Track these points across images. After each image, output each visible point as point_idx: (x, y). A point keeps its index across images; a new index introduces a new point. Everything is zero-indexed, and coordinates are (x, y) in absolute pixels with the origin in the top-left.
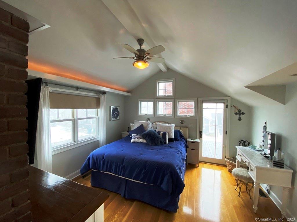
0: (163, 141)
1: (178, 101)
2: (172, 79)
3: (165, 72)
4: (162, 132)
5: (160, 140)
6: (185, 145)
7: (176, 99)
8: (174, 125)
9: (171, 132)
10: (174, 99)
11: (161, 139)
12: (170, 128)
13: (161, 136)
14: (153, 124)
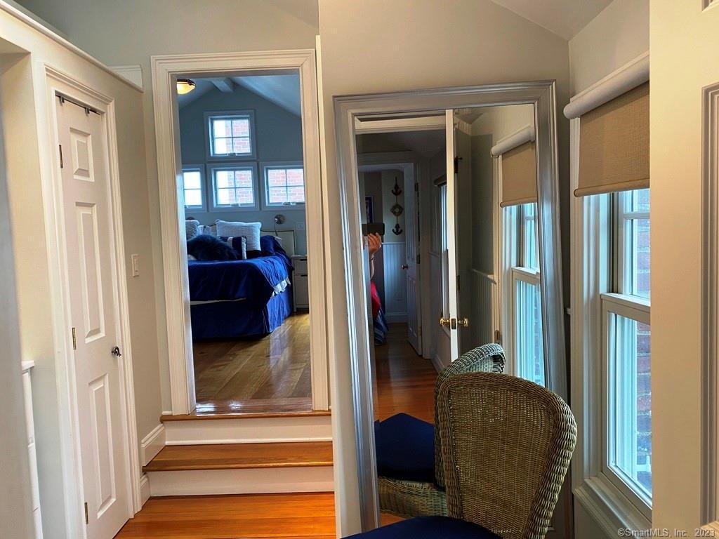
0: (234, 252)
1: (267, 169)
2: (247, 111)
3: (226, 94)
4: (231, 238)
5: (227, 250)
6: (286, 264)
7: (260, 163)
8: (258, 225)
9: (252, 236)
10: (256, 163)
11: (230, 249)
12: (250, 229)
13: (229, 244)
14: (205, 227)
